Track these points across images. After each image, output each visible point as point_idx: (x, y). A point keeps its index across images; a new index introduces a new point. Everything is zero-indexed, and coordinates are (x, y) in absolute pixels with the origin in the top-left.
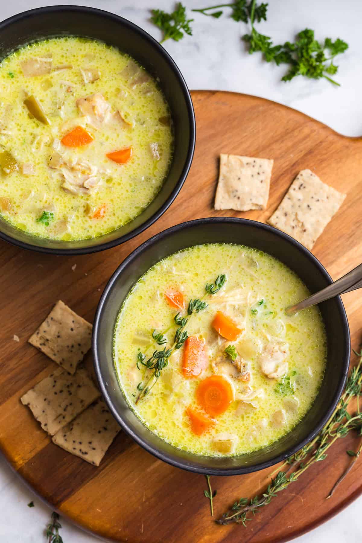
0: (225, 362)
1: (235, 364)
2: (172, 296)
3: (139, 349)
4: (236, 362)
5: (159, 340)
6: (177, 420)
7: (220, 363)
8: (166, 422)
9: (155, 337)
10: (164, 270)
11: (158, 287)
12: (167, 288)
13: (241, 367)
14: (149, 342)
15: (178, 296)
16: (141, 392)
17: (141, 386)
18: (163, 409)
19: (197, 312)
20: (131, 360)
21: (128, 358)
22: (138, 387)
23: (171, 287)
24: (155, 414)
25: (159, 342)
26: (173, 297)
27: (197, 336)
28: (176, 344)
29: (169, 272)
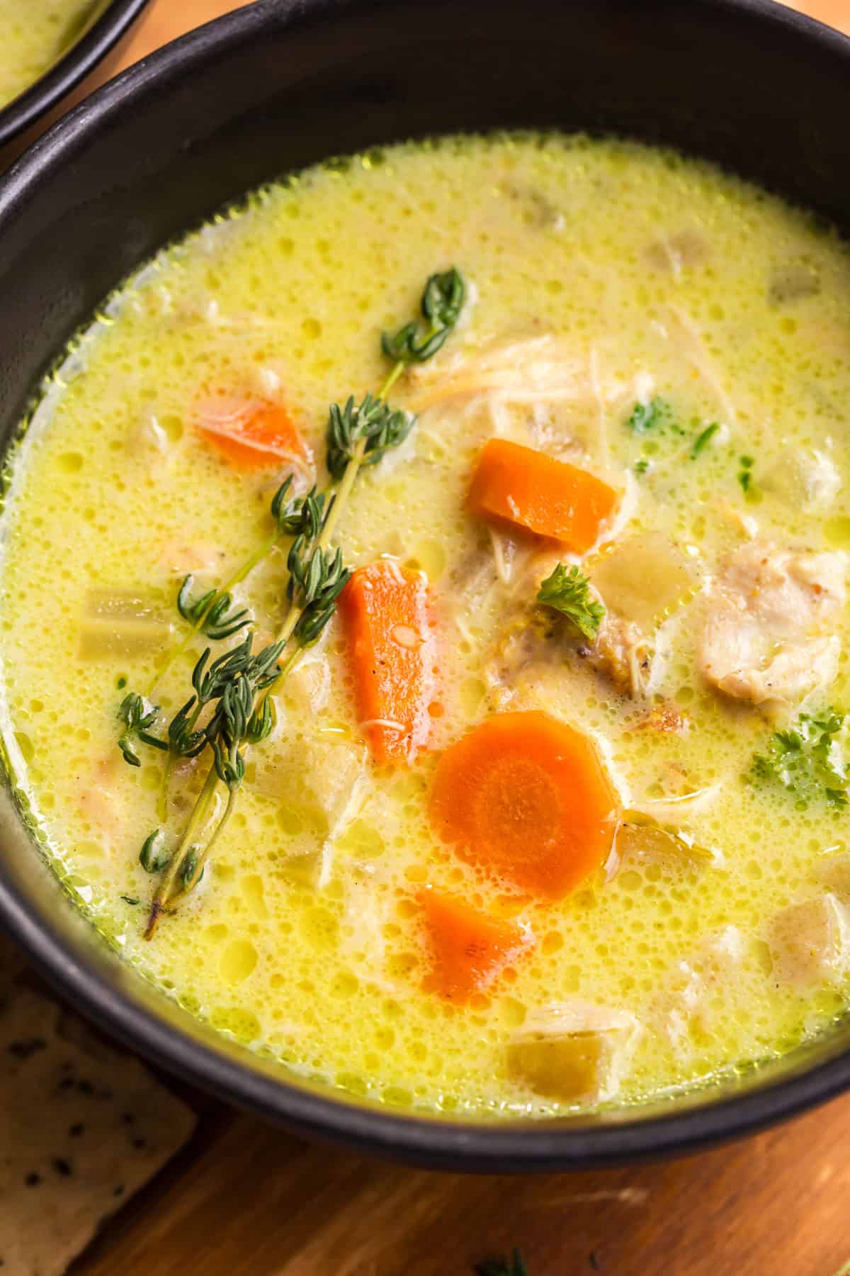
0: (548, 661)
1: (597, 658)
2: (231, 424)
3: (122, 683)
4: (604, 651)
5: (213, 619)
6: (361, 957)
7: (521, 666)
8: (307, 987)
9: (192, 611)
10: (167, 310)
11: (150, 394)
12: (197, 397)
13: (628, 666)
14: (165, 636)
15: (261, 414)
16: (163, 878)
17: (156, 851)
18: (286, 928)
19: (376, 461)
20: (84, 735)
21: (68, 730)
22: (144, 857)
23: (213, 387)
24: (248, 958)
25: (214, 631)
26: (240, 426)
27: (395, 564)
28: (295, 615)
29: (188, 318)
